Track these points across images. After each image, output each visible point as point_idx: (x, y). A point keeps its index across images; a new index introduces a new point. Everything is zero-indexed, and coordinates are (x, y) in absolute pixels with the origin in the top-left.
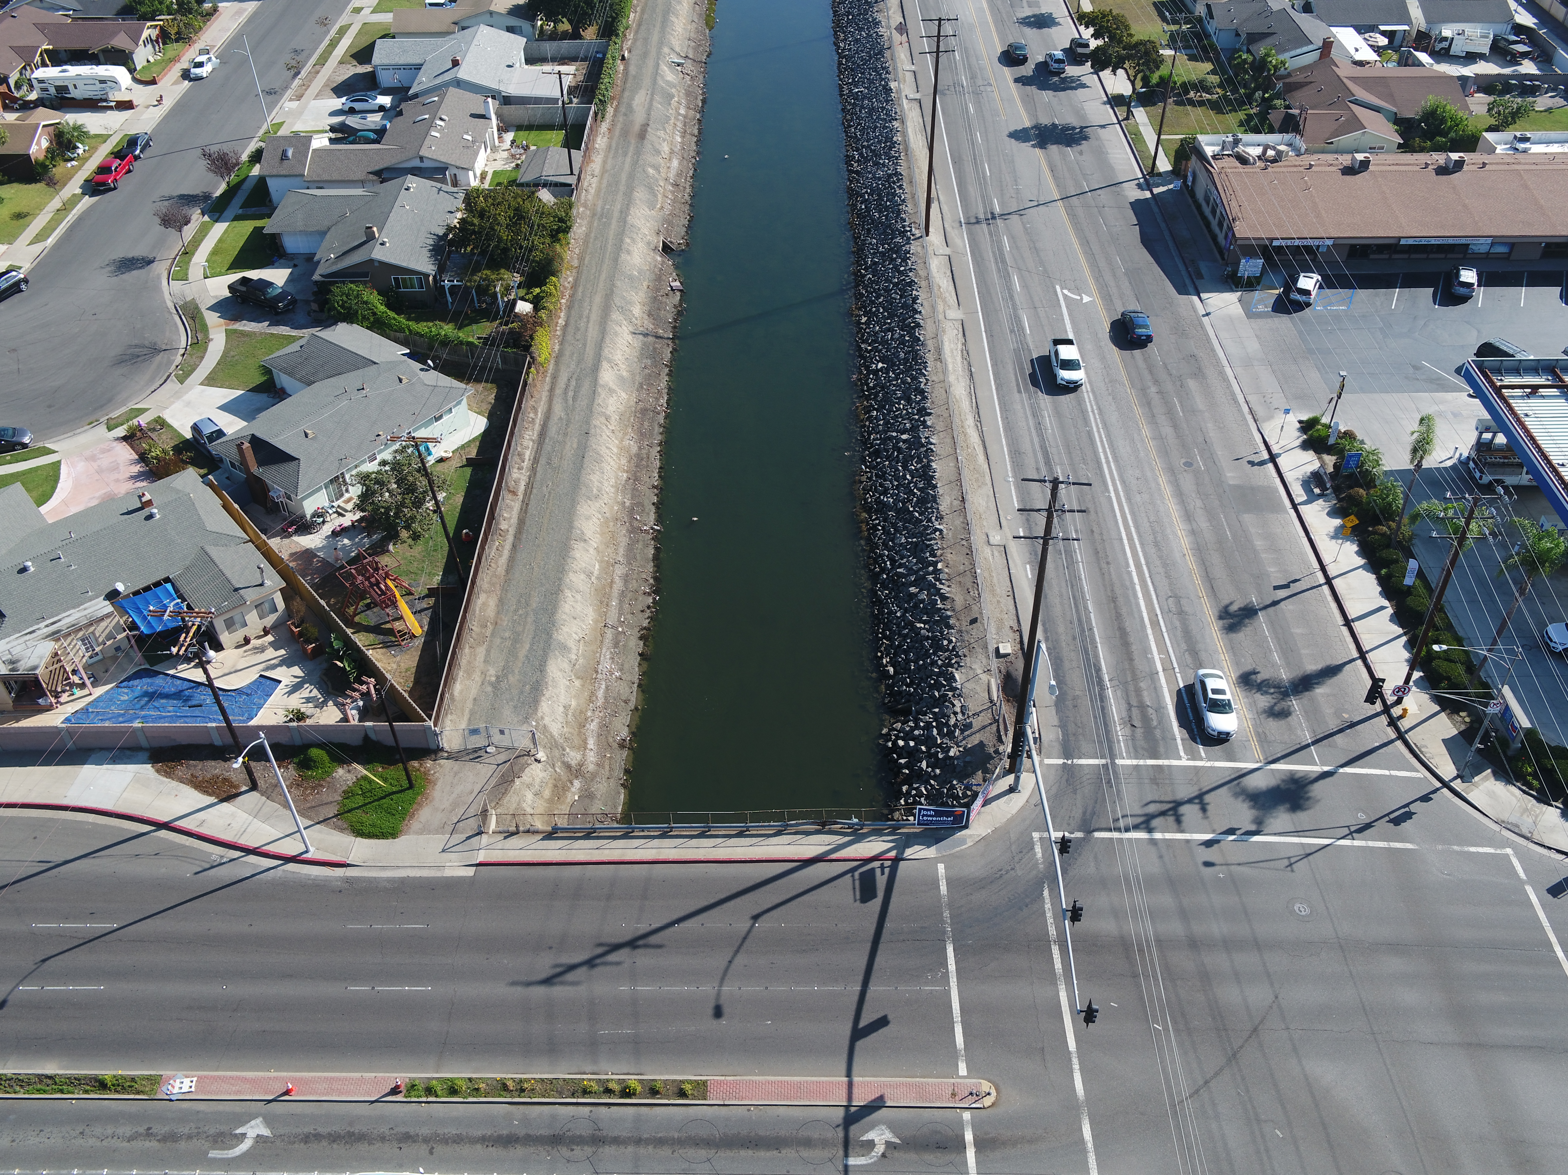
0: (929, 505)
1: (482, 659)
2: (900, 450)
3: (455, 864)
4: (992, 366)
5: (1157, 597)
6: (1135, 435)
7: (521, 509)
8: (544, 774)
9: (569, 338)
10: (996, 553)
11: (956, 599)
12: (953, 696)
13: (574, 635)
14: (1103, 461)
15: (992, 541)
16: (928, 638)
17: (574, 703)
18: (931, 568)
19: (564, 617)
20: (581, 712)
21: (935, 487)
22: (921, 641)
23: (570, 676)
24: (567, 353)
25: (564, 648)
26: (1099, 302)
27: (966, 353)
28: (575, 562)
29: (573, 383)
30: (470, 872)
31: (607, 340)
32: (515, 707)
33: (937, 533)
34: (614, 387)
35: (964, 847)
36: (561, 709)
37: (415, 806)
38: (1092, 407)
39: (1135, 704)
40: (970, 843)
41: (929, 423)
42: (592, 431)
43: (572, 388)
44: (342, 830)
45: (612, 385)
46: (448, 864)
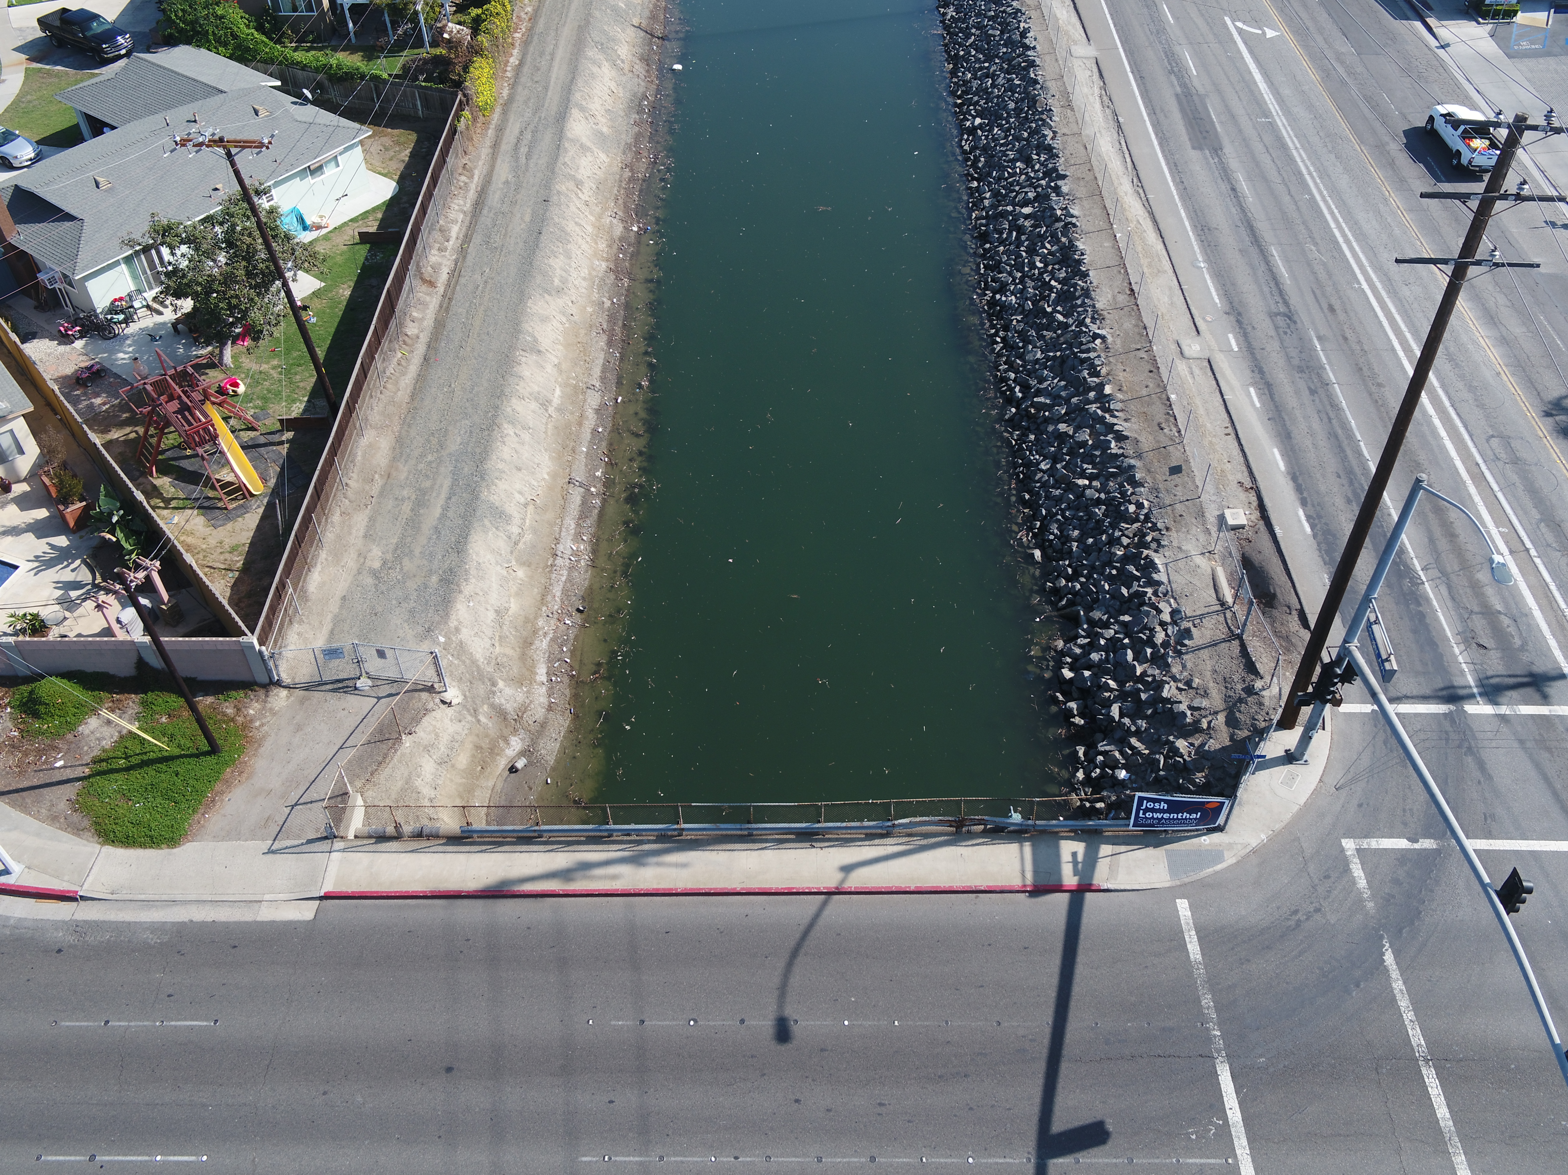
0: (1079, 302)
1: (361, 533)
2: (1020, 230)
3: (282, 896)
4: (1149, 115)
5: (1471, 436)
6: (1381, 206)
7: (441, 306)
8: (458, 727)
9: (523, 79)
10: (1197, 371)
11: (1142, 439)
12: (1155, 594)
13: (517, 496)
14: (1341, 240)
15: (1187, 351)
16: (1098, 502)
17: (514, 606)
18: (1092, 394)
19: (501, 466)
20: (527, 620)
21: (1084, 275)
22: (1087, 507)
23: (509, 561)
24: (520, 98)
25: (500, 515)
26: (1289, 37)
27: (1108, 100)
28: (522, 383)
29: (528, 136)
30: (306, 912)
31: (580, 83)
32: (412, 612)
33: (1098, 341)
34: (589, 144)
35: (1219, 867)
36: (491, 615)
37: (218, 787)
38: (1307, 168)
39: (1476, 609)
40: (1230, 860)
41: (1065, 189)
42: (554, 199)
43: (525, 142)
44: (77, 831)
45: (584, 140)
46: (267, 897)
